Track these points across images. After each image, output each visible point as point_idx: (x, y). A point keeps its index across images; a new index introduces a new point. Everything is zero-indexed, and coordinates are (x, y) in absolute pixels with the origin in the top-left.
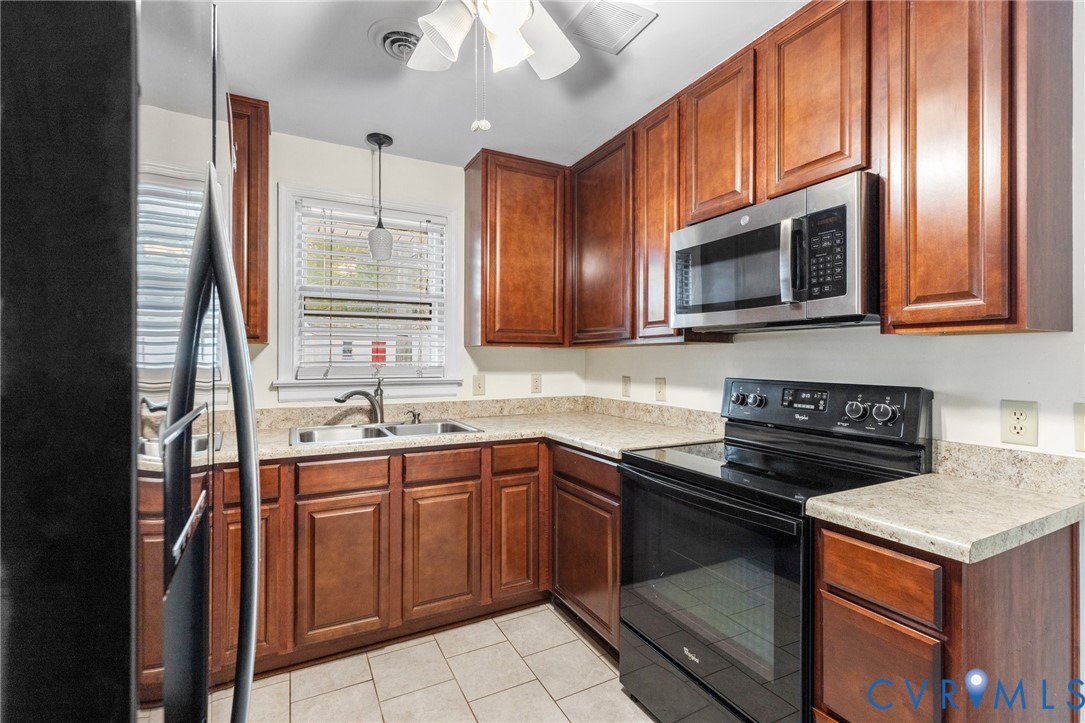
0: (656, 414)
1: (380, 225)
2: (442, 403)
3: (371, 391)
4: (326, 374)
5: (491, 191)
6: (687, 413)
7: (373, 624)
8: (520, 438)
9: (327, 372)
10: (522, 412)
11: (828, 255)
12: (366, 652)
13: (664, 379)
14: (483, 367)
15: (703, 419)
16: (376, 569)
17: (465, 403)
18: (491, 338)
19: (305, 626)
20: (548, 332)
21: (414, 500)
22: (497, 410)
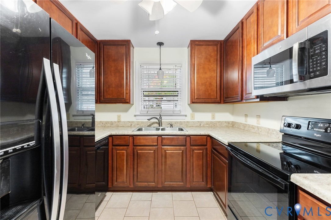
0: (256, 129)
1: (160, 69)
2: (180, 122)
3: (158, 117)
4: (147, 112)
5: (193, 53)
6: (268, 130)
7: (153, 184)
8: (200, 134)
9: (148, 111)
10: (208, 126)
11: (318, 57)
12: (153, 192)
13: (260, 116)
14: (194, 110)
15: (274, 132)
16: (154, 169)
17: (188, 122)
18: (193, 101)
19: (136, 181)
20: (214, 99)
21: (165, 150)
22: (199, 125)
